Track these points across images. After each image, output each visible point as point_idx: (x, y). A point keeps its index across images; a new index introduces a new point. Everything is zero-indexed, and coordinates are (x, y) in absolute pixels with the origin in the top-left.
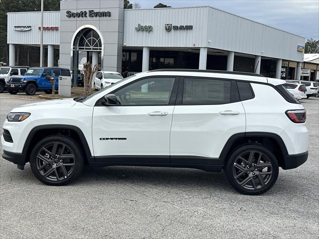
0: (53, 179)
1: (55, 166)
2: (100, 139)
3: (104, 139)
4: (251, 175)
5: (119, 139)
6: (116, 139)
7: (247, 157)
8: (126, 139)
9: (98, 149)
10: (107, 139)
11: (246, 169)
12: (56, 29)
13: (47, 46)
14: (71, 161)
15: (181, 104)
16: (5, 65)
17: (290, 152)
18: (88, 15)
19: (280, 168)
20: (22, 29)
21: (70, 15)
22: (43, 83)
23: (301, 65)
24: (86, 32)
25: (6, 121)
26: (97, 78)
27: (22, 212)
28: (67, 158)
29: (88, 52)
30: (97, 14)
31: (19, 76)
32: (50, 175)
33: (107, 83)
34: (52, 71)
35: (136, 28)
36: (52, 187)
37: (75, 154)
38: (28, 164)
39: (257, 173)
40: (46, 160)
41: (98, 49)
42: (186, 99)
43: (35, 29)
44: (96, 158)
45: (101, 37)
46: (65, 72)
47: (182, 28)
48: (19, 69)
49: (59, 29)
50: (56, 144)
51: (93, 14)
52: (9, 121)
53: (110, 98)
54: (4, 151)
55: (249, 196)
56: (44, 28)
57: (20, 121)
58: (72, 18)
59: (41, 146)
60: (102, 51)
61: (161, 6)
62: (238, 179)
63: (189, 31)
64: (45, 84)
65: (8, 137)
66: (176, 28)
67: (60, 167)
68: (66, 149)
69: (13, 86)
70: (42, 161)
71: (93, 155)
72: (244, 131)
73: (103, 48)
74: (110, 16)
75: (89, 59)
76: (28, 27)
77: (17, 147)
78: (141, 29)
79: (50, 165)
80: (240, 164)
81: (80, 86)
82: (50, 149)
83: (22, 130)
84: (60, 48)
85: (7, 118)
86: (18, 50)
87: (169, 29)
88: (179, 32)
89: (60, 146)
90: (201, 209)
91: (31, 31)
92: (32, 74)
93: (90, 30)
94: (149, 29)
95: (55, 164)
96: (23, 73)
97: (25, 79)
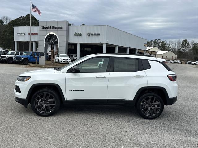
0: (44, 113)
1: (44, 106)
2: (70, 91)
3: (72, 91)
4: (150, 109)
5: (80, 90)
6: (78, 90)
7: (147, 99)
8: (84, 90)
9: (68, 96)
10: (74, 90)
11: (147, 106)
12: (37, 34)
13: (32, 42)
14: (54, 102)
15: (113, 71)
16: (12, 51)
17: (170, 97)
18: (52, 28)
19: (164, 105)
20: (21, 34)
21: (43, 28)
22: (31, 59)
23: (145, 52)
24: (51, 36)
25: (17, 81)
26: (56, 57)
27: (29, 136)
28: (51, 101)
29: (52, 45)
30: (56, 28)
31: (20, 56)
32: (42, 111)
33: (61, 59)
34: (36, 53)
35: (74, 34)
36: (43, 117)
37: (56, 99)
38: (29, 104)
39: (153, 108)
40: (39, 102)
41: (56, 44)
42: (116, 69)
43: (27, 34)
44: (67, 101)
45: (58, 38)
46: (42, 54)
47: (95, 34)
48: (20, 53)
49: (38, 34)
50: (45, 94)
51: (54, 28)
52: (19, 81)
53: (76, 69)
54: (16, 97)
55: (149, 120)
56: (31, 34)
57: (25, 81)
58: (44, 29)
59: (37, 95)
60: (59, 44)
61: (83, 25)
62: (143, 111)
63: (98, 36)
64: (32, 60)
65: (18, 90)
66: (92, 35)
67: (47, 106)
68: (51, 96)
69: (17, 60)
70: (37, 103)
71: (66, 99)
72: (146, 86)
73: (59, 43)
74: (62, 29)
75: (52, 48)
76: (24, 33)
77: (23, 95)
78: (76, 35)
79: (42, 105)
80: (144, 103)
81: (48, 60)
82: (42, 96)
83: (26, 86)
84: (39, 43)
85: (18, 79)
86: (19, 44)
87: (89, 35)
88: (94, 37)
89: (47, 95)
90: (128, 130)
91: (25, 35)
92: (26, 55)
93: (53, 35)
94: (80, 35)
95: (45, 105)
96: (22, 54)
97: (22, 57)
